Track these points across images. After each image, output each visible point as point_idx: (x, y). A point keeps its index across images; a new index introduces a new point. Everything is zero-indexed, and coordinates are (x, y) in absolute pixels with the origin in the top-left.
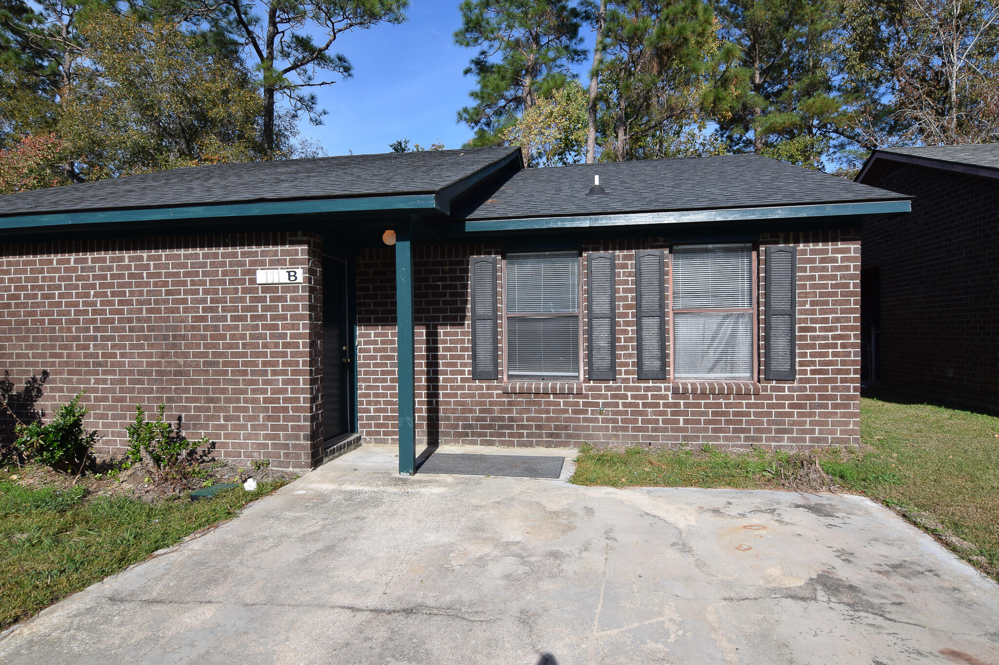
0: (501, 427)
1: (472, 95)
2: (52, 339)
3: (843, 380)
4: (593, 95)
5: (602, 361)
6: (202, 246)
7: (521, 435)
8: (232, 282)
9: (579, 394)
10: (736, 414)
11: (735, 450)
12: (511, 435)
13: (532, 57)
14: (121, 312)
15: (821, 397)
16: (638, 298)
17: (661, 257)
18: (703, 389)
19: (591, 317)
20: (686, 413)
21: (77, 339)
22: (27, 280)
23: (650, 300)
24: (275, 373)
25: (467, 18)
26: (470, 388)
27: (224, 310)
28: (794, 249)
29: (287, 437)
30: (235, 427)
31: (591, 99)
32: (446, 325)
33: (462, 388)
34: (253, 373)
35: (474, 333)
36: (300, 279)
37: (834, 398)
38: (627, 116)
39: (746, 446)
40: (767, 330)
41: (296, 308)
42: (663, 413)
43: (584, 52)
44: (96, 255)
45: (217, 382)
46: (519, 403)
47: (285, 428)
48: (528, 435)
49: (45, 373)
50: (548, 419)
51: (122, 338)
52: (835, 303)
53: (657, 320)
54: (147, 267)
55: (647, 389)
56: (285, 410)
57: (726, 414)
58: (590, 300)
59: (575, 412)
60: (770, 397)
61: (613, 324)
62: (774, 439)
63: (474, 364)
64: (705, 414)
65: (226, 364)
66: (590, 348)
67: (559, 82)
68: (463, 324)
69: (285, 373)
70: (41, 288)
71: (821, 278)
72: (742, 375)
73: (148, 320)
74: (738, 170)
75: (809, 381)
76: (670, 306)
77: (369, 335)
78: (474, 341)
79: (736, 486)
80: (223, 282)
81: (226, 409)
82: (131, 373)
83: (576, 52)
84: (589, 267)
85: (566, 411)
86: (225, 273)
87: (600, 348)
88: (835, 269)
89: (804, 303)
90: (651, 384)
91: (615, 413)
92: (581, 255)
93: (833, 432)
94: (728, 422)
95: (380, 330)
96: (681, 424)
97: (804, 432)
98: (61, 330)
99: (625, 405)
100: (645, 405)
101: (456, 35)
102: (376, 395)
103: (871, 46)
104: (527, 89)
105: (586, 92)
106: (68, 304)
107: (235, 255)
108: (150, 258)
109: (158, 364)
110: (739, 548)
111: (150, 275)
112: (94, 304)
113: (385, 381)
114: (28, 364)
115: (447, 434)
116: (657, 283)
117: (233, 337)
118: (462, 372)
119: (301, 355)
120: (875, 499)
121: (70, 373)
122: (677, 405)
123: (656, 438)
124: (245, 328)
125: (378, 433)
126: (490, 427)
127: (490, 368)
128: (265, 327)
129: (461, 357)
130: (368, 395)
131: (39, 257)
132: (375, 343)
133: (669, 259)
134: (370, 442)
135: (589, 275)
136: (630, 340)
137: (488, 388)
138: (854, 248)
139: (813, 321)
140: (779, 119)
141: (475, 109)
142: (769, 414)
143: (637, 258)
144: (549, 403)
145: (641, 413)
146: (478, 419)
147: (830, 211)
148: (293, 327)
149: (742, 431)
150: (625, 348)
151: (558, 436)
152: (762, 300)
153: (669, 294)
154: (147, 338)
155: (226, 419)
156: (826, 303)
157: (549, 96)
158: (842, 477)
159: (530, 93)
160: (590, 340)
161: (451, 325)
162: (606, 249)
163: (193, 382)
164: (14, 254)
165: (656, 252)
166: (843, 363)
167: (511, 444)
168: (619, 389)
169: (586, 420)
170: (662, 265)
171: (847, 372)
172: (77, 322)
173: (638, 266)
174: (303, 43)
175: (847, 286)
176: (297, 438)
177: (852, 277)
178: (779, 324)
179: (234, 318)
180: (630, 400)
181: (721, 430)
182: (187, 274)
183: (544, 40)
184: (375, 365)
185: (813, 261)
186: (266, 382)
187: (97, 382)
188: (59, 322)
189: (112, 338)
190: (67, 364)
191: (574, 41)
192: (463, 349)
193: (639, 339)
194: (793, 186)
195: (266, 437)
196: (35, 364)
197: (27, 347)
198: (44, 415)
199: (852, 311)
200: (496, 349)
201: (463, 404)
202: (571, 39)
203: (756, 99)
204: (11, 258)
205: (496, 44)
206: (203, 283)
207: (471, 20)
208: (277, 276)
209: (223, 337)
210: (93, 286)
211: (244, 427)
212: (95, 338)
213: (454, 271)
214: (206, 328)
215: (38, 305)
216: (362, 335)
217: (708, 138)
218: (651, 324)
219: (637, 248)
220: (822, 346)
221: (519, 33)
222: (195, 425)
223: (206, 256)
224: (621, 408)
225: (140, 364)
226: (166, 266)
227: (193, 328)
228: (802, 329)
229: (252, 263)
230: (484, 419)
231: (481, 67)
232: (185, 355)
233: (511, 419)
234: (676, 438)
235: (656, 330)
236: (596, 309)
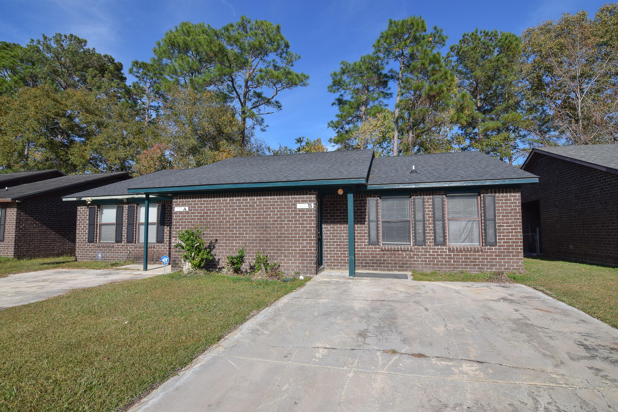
0: (380, 263)
1: (337, 116)
2: (220, 228)
3: (516, 246)
4: (396, 116)
5: (420, 238)
6: (277, 195)
7: (388, 267)
8: (287, 208)
9: (411, 251)
10: (474, 259)
11: (474, 272)
12: (384, 267)
13: (365, 97)
14: (246, 218)
15: (507, 252)
16: (434, 214)
17: (443, 198)
18: (461, 249)
19: (415, 221)
20: (454, 258)
21: (229, 228)
22: (211, 207)
23: (438, 214)
24: (303, 240)
25: (334, 80)
26: (367, 248)
27: (284, 218)
28: (495, 195)
29: (307, 263)
30: (288, 260)
31: (396, 118)
32: (358, 224)
33: (365, 248)
34: (295, 240)
35: (369, 227)
36: (313, 207)
37: (513, 252)
38: (414, 126)
39: (478, 271)
40: (485, 226)
41: (311, 217)
42: (445, 258)
43: (391, 94)
44: (237, 198)
45: (281, 243)
46: (387, 254)
47: (307, 260)
48: (391, 267)
49: (217, 240)
50: (399, 260)
51: (246, 228)
52: (511, 216)
53: (441, 222)
54: (256, 202)
55: (438, 249)
56: (307, 253)
57: (470, 258)
58: (415, 215)
59: (410, 258)
60: (487, 252)
61: (424, 224)
62: (489, 269)
63: (369, 239)
64: (462, 258)
65: (285, 237)
66: (415, 233)
67: (379, 110)
68: (365, 224)
69: (307, 240)
70: (216, 210)
71: (505, 206)
72: (475, 244)
73: (256, 221)
74: (471, 161)
75: (502, 246)
76: (446, 217)
77: (328, 228)
78: (369, 230)
79: (475, 281)
80: (284, 208)
81: (285, 253)
82: (249, 240)
83: (387, 94)
84: (414, 202)
85: (406, 257)
86: (285, 205)
87: (419, 233)
88: (511, 203)
89: (499, 216)
90: (440, 247)
91: (425, 258)
92: (411, 198)
93: (513, 266)
94: (471, 262)
95: (332, 226)
96: (452, 263)
97: (502, 266)
98: (223, 225)
99: (429, 255)
100: (437, 255)
101: (329, 88)
102: (330, 251)
103: (537, 88)
104: (363, 112)
105: (393, 113)
106: (226, 216)
107: (289, 198)
108: (257, 199)
109: (260, 237)
110: (477, 293)
111: (257, 206)
112: (236, 215)
113: (334, 245)
114: (210, 237)
115: (359, 266)
116: (441, 208)
117: (287, 227)
118: (364, 242)
119: (313, 234)
120: (526, 285)
121: (226, 240)
122: (450, 255)
123: (442, 268)
124: (292, 224)
125: (331, 265)
126: (375, 263)
127: (376, 241)
128: (299, 224)
129: (364, 236)
130: (327, 251)
131: (215, 199)
132: (330, 230)
133: (446, 199)
134: (328, 269)
135: (414, 205)
136: (431, 230)
137: (375, 248)
138: (518, 195)
139: (503, 223)
140: (491, 124)
141: (337, 122)
142: (487, 259)
143: (433, 199)
144: (399, 254)
145: (436, 258)
146: (371, 260)
147: (507, 182)
148: (310, 224)
149: (477, 265)
150: (429, 233)
151: (403, 267)
152: (483, 215)
153: (446, 212)
154: (255, 228)
155: (285, 257)
156: (508, 216)
157: (375, 116)
158: (514, 279)
159: (364, 114)
160: (415, 230)
161: (360, 224)
162: (421, 195)
163: (272, 243)
164: (206, 198)
165: (441, 196)
166: (516, 239)
167: (384, 270)
168: (427, 249)
169: (414, 261)
170: (443, 201)
171: (518, 242)
172: (229, 222)
173: (433, 202)
174: (259, 95)
175: (516, 209)
176: (311, 263)
177: (518, 206)
178: (490, 224)
179: (288, 221)
180: (431, 253)
181: (468, 265)
182: (271, 205)
183: (371, 88)
184: (330, 239)
185: (502, 200)
186: (300, 243)
187: (236, 243)
188: (223, 222)
189: (242, 228)
190: (225, 237)
191: (386, 89)
192: (365, 233)
193: (435, 230)
194: (494, 170)
195: (299, 263)
196: (213, 237)
197: (210, 231)
198: (215, 255)
199: (518, 219)
200: (378, 233)
201: (365, 254)
202: (385, 87)
203: (479, 114)
204: (205, 199)
205: (348, 92)
206: (277, 208)
207: (336, 81)
208: (305, 206)
209: (284, 227)
210: (236, 209)
211: (291, 260)
212: (236, 228)
213: (361, 203)
214: (278, 224)
215: (215, 216)
216: (325, 228)
217: (454, 134)
218: (439, 224)
219: (433, 195)
220: (507, 233)
221: (359, 86)
222: (273, 259)
223: (278, 199)
224: (428, 256)
225: (253, 237)
226: (263, 202)
227: (273, 224)
228: (499, 226)
229: (295, 201)
230: (373, 260)
231: (340, 102)
232: (270, 234)
233: (384, 260)
234: (450, 268)
235: (441, 226)
236: (417, 218)
